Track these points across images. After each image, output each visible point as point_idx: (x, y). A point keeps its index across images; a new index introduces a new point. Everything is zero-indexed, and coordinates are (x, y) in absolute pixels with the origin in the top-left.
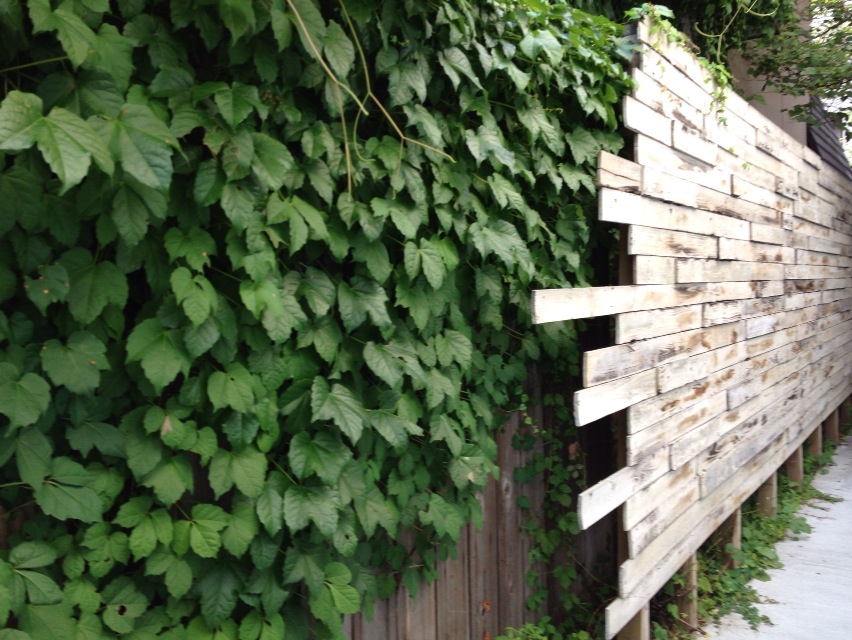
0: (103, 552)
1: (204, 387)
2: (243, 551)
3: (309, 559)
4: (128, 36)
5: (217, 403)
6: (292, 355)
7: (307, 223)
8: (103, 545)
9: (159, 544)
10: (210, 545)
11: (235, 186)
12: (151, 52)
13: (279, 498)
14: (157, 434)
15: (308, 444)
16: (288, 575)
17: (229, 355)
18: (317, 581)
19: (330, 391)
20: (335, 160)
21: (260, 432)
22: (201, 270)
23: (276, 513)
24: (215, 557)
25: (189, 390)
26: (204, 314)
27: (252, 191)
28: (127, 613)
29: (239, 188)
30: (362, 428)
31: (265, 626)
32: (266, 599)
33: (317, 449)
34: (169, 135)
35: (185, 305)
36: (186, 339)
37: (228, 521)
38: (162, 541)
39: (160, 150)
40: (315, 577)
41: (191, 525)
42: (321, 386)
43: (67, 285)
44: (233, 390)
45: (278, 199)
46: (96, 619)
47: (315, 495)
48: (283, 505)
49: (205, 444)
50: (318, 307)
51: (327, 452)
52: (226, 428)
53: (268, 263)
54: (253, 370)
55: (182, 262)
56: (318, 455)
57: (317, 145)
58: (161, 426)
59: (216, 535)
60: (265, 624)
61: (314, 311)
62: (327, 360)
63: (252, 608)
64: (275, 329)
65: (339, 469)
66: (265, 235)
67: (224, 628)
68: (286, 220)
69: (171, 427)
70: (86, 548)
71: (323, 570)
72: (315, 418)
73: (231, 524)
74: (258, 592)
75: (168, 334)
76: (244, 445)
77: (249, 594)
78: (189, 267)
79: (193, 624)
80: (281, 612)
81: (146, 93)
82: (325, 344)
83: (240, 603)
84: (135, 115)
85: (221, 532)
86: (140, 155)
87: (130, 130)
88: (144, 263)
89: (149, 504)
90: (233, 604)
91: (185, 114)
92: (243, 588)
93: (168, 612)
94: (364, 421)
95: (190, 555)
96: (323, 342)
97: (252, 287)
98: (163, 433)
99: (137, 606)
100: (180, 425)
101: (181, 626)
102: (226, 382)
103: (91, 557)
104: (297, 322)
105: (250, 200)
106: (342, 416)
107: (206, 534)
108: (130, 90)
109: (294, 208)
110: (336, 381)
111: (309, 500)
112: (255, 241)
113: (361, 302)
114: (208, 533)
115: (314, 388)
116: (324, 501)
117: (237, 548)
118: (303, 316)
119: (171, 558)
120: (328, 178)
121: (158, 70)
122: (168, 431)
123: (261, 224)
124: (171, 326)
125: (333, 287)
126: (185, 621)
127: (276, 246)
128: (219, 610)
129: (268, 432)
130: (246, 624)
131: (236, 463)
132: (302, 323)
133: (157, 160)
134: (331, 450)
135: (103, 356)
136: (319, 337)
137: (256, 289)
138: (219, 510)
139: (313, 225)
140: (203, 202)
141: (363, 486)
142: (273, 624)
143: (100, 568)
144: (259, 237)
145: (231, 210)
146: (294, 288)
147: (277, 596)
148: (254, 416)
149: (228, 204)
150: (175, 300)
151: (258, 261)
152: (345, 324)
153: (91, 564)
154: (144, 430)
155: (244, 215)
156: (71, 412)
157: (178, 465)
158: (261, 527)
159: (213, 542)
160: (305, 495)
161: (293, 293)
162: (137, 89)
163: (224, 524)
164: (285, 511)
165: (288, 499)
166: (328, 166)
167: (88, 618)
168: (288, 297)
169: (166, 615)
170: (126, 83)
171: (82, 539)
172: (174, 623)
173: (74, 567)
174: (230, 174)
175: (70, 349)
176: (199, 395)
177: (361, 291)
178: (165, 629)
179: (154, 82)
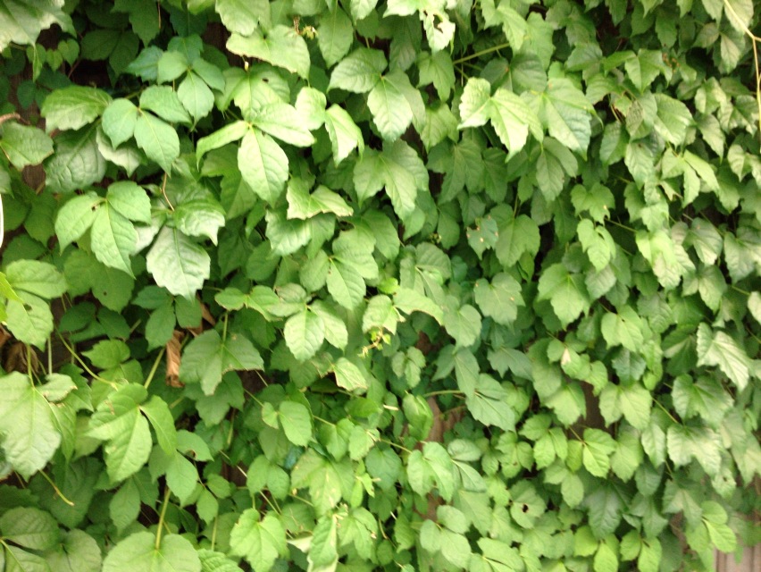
0: (513, 457)
1: (598, 326)
2: (629, 477)
3: (686, 493)
4: (549, 21)
5: (611, 341)
6: (676, 302)
7: (699, 176)
8: (512, 451)
9: (557, 457)
10: (601, 466)
11: (636, 145)
12: (568, 32)
13: (662, 434)
14: (558, 363)
15: (691, 387)
16: (667, 505)
17: (621, 299)
18: (695, 515)
19: (713, 338)
20: (725, 114)
21: (647, 370)
22: (602, 221)
23: (659, 447)
24: (605, 477)
25: (585, 328)
26: (605, 261)
27: (651, 148)
28: (529, 512)
29: (640, 146)
30: (747, 376)
31: (644, 548)
32: (647, 524)
33: (698, 391)
34: (586, 102)
35: (589, 252)
36: (587, 282)
37: (615, 447)
38: (559, 455)
39: (580, 116)
40: (692, 511)
41: (583, 446)
42: (706, 332)
43: (497, 234)
44: (624, 330)
45: (672, 154)
46: (505, 512)
47: (697, 435)
48: (666, 440)
49: (597, 376)
50: (705, 256)
51: (710, 396)
52: (616, 364)
53: (663, 214)
54: (641, 314)
55: (586, 214)
56: (700, 398)
57: (710, 101)
58: (562, 356)
59: (607, 459)
60: (644, 545)
61: (702, 260)
62: (712, 308)
63: (634, 528)
64: (665, 276)
65: (722, 414)
66: (661, 188)
67: (607, 541)
68: (680, 173)
69: (569, 358)
70: (500, 451)
71: (700, 505)
72: (701, 363)
73: (618, 451)
74: (640, 515)
75: (571, 277)
76: (631, 381)
77: (631, 515)
78: (592, 219)
79: (580, 531)
80: (659, 538)
81: (562, 68)
82: (711, 293)
83: (623, 522)
84: (558, 88)
85: (609, 456)
86: (564, 122)
87: (554, 101)
88: (553, 216)
89: (548, 424)
90: (617, 522)
91: (598, 83)
92: (626, 509)
93: (560, 517)
94: (749, 370)
95: (582, 472)
96: (707, 290)
97: (647, 237)
98: (563, 363)
99: (537, 508)
100: (577, 357)
101: (571, 532)
102: (617, 323)
103: (503, 460)
104: (685, 271)
105: (649, 156)
106: (726, 362)
107: (597, 455)
108: (551, 67)
109: (687, 162)
110: (719, 329)
111: (691, 439)
112: (652, 194)
113: (748, 252)
114: (599, 456)
115: (699, 334)
116: (706, 442)
117: (624, 474)
118: (691, 265)
119: (565, 471)
120: (719, 131)
121: (574, 47)
122: (567, 363)
123: (656, 179)
124: (574, 271)
125: (720, 238)
126: (574, 528)
127: (671, 198)
128: (605, 524)
129: (653, 372)
130: (627, 540)
131: (623, 396)
132: (690, 272)
133: (577, 125)
134: (713, 394)
135: (519, 294)
136: (704, 285)
137: (650, 238)
138: (607, 436)
139: (704, 178)
140: (608, 161)
141: (743, 433)
142: (651, 546)
143: (510, 470)
144: (655, 190)
145: (633, 167)
146: (682, 238)
147: (656, 523)
148: (642, 356)
149: (630, 161)
150: (580, 248)
151: (654, 213)
152: (731, 274)
153: (503, 465)
154: (547, 359)
155: (645, 171)
156: (492, 339)
157: (573, 393)
158: (646, 457)
159: (604, 464)
160: (687, 434)
161: (681, 243)
162: (556, 64)
163: (613, 449)
164: (669, 446)
165: (671, 435)
166: (719, 121)
167: (500, 509)
168: (677, 246)
169: (558, 519)
170: (548, 61)
171: (497, 443)
172: (564, 529)
173: (491, 465)
174: (632, 134)
175: (494, 287)
176: (593, 333)
177: (748, 242)
178: (557, 532)
179: (570, 58)
